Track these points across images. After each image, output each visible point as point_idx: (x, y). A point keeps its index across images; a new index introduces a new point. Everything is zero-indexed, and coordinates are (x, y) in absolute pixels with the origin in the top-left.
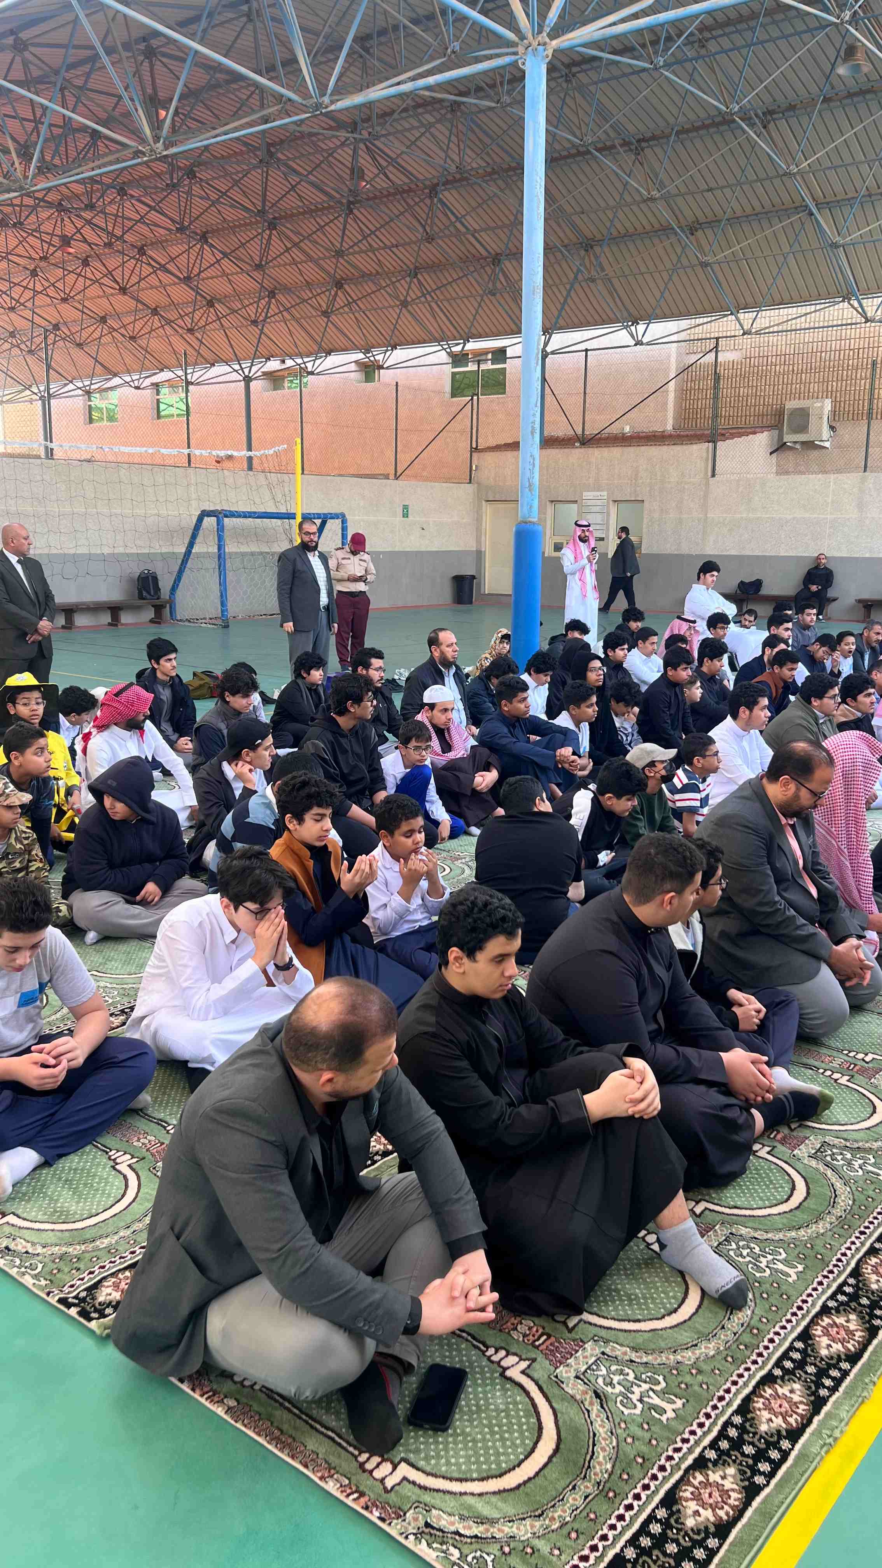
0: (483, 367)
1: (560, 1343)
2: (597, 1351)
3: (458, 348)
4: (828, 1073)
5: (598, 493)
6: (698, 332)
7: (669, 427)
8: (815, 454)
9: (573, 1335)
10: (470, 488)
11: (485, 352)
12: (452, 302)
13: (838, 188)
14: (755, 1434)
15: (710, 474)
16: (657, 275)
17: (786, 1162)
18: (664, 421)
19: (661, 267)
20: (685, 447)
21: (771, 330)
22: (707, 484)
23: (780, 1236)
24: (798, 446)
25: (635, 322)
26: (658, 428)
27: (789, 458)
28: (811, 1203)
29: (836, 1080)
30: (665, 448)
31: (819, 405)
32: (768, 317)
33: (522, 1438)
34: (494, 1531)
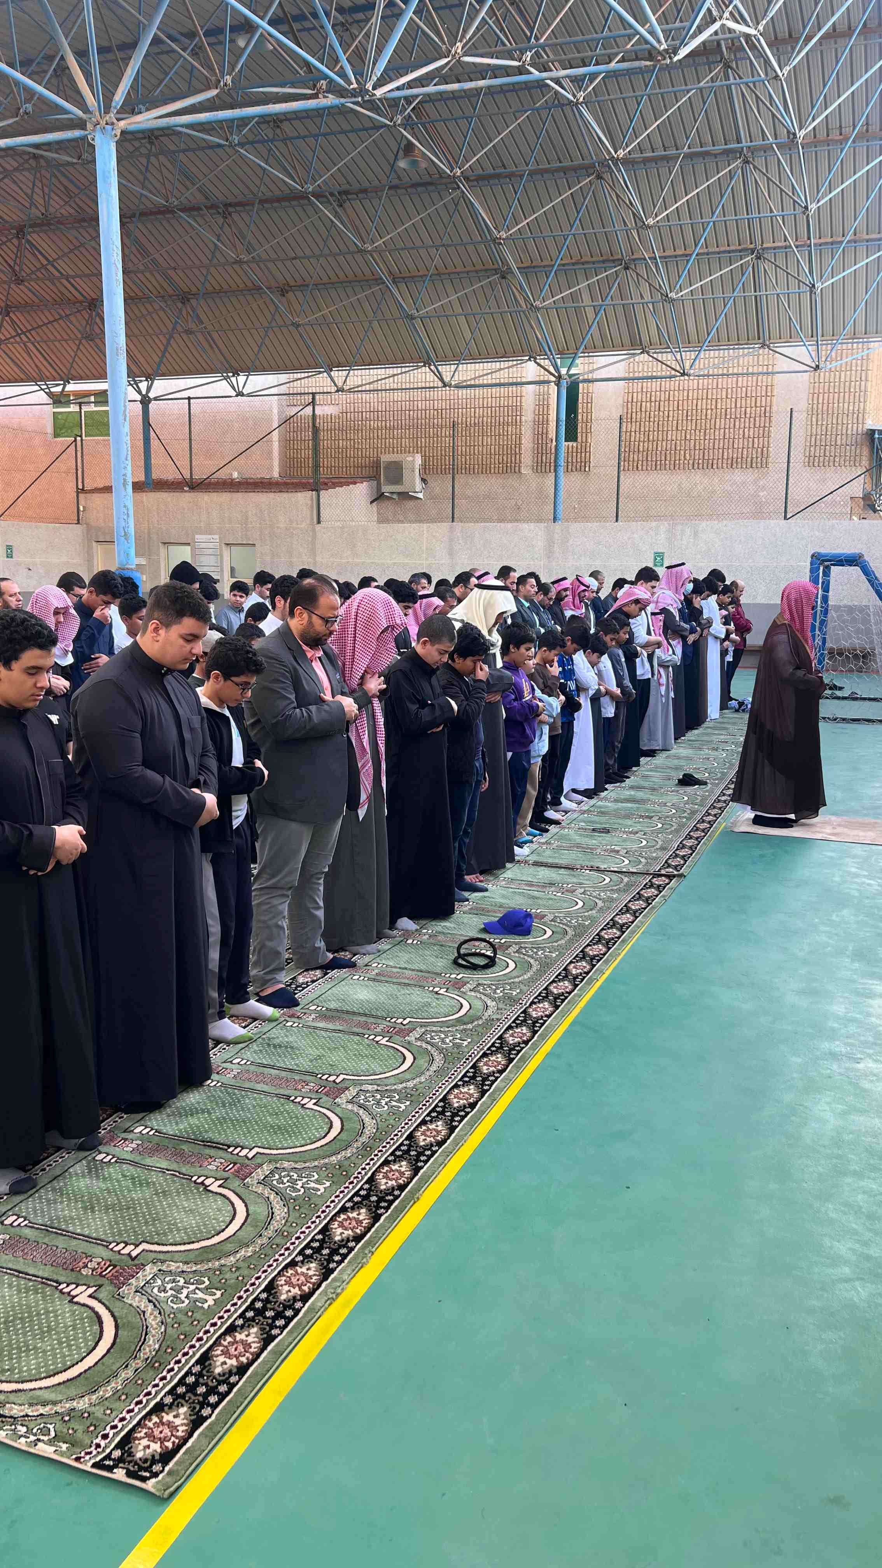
0: (85, 408)
1: (124, 1269)
2: (155, 1269)
3: (59, 389)
4: (372, 1037)
5: (210, 536)
6: (297, 387)
7: (276, 474)
8: (411, 504)
9: (136, 1262)
10: (78, 529)
11: (87, 394)
12: (50, 343)
13: (412, 267)
14: (275, 1303)
15: (315, 520)
16: (253, 331)
17: (328, 1109)
18: (271, 468)
19: (257, 325)
20: (291, 495)
21: (364, 388)
22: (314, 530)
23: (316, 1163)
24: (395, 497)
25: (236, 373)
26: (265, 475)
27: (388, 508)
28: (343, 1136)
29: (377, 1042)
30: (272, 495)
31: (411, 459)
32: (358, 377)
33: (86, 1340)
34: (58, 1408)
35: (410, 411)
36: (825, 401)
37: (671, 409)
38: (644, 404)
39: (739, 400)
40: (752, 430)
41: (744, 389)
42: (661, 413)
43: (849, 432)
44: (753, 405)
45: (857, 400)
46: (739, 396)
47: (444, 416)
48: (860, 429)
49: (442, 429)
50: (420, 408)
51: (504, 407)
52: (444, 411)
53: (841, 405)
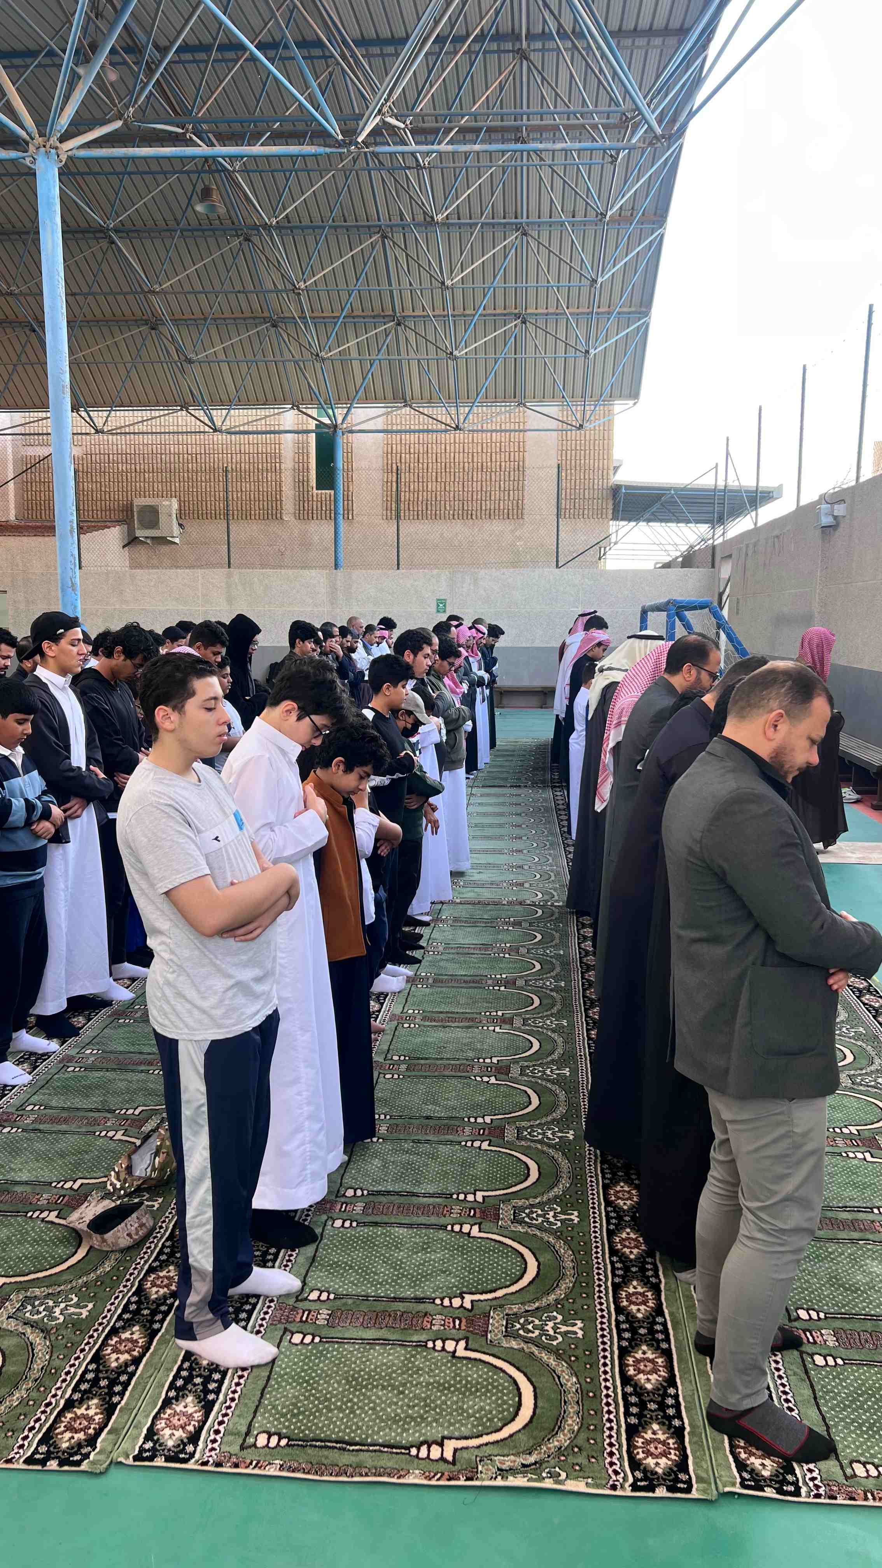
6: (34, 426)
7: (12, 517)
8: (165, 549)
18: (7, 509)
21: (122, 430)
24: (149, 541)
26: (0, 518)
27: (141, 552)
31: (167, 503)
32: (122, 417)
35: (161, 454)
36: (573, 458)
37: (430, 461)
38: (403, 455)
39: (494, 455)
40: (507, 483)
41: (498, 444)
42: (421, 465)
43: (596, 487)
44: (507, 459)
45: (601, 457)
46: (494, 451)
47: (199, 460)
48: (605, 485)
49: (197, 473)
50: (172, 451)
51: (262, 453)
52: (198, 456)
53: (587, 461)
